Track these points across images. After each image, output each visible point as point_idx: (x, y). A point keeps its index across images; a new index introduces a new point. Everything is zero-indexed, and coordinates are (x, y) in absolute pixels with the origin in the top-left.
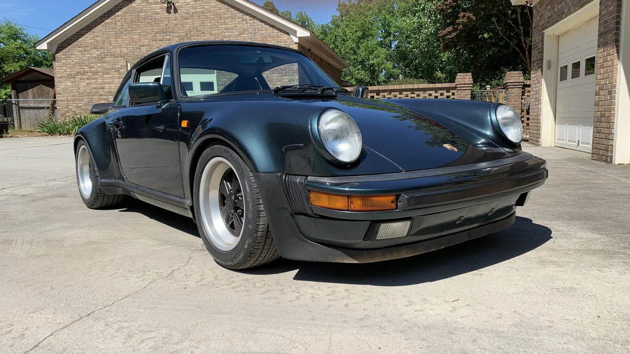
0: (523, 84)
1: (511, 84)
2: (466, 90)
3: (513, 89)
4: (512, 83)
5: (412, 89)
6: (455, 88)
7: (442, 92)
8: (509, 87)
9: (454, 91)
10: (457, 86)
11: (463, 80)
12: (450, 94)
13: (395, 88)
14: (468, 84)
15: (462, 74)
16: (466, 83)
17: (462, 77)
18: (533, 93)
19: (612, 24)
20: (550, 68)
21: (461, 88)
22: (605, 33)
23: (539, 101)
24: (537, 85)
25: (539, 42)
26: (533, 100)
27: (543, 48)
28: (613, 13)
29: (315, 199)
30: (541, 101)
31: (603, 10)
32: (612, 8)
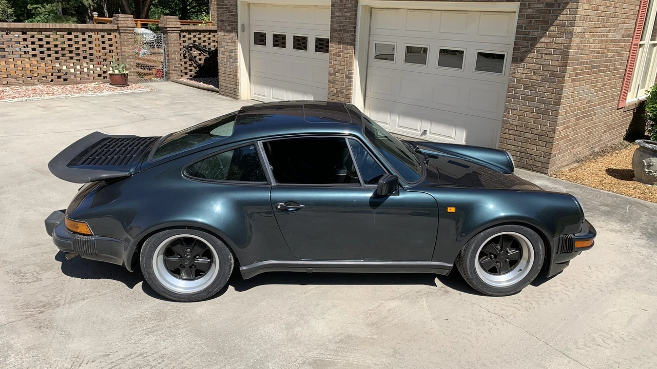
0: (180, 29)
1: (170, 29)
2: (129, 33)
3: (172, 34)
5: (68, 29)
6: (117, 30)
7: (103, 33)
8: (168, 32)
9: (116, 34)
10: (120, 29)
11: (126, 22)
12: (112, 37)
13: (48, 27)
14: (131, 27)
15: (123, 16)
16: (129, 26)
17: (124, 19)
18: (223, 50)
19: (349, 27)
20: (244, 31)
21: (124, 31)
22: (340, 31)
23: (235, 60)
24: (231, 44)
25: (231, 5)
26: (225, 56)
27: (237, 12)
28: (350, 18)
29: (578, 244)
30: (239, 60)
31: (337, 12)
32: (348, 14)
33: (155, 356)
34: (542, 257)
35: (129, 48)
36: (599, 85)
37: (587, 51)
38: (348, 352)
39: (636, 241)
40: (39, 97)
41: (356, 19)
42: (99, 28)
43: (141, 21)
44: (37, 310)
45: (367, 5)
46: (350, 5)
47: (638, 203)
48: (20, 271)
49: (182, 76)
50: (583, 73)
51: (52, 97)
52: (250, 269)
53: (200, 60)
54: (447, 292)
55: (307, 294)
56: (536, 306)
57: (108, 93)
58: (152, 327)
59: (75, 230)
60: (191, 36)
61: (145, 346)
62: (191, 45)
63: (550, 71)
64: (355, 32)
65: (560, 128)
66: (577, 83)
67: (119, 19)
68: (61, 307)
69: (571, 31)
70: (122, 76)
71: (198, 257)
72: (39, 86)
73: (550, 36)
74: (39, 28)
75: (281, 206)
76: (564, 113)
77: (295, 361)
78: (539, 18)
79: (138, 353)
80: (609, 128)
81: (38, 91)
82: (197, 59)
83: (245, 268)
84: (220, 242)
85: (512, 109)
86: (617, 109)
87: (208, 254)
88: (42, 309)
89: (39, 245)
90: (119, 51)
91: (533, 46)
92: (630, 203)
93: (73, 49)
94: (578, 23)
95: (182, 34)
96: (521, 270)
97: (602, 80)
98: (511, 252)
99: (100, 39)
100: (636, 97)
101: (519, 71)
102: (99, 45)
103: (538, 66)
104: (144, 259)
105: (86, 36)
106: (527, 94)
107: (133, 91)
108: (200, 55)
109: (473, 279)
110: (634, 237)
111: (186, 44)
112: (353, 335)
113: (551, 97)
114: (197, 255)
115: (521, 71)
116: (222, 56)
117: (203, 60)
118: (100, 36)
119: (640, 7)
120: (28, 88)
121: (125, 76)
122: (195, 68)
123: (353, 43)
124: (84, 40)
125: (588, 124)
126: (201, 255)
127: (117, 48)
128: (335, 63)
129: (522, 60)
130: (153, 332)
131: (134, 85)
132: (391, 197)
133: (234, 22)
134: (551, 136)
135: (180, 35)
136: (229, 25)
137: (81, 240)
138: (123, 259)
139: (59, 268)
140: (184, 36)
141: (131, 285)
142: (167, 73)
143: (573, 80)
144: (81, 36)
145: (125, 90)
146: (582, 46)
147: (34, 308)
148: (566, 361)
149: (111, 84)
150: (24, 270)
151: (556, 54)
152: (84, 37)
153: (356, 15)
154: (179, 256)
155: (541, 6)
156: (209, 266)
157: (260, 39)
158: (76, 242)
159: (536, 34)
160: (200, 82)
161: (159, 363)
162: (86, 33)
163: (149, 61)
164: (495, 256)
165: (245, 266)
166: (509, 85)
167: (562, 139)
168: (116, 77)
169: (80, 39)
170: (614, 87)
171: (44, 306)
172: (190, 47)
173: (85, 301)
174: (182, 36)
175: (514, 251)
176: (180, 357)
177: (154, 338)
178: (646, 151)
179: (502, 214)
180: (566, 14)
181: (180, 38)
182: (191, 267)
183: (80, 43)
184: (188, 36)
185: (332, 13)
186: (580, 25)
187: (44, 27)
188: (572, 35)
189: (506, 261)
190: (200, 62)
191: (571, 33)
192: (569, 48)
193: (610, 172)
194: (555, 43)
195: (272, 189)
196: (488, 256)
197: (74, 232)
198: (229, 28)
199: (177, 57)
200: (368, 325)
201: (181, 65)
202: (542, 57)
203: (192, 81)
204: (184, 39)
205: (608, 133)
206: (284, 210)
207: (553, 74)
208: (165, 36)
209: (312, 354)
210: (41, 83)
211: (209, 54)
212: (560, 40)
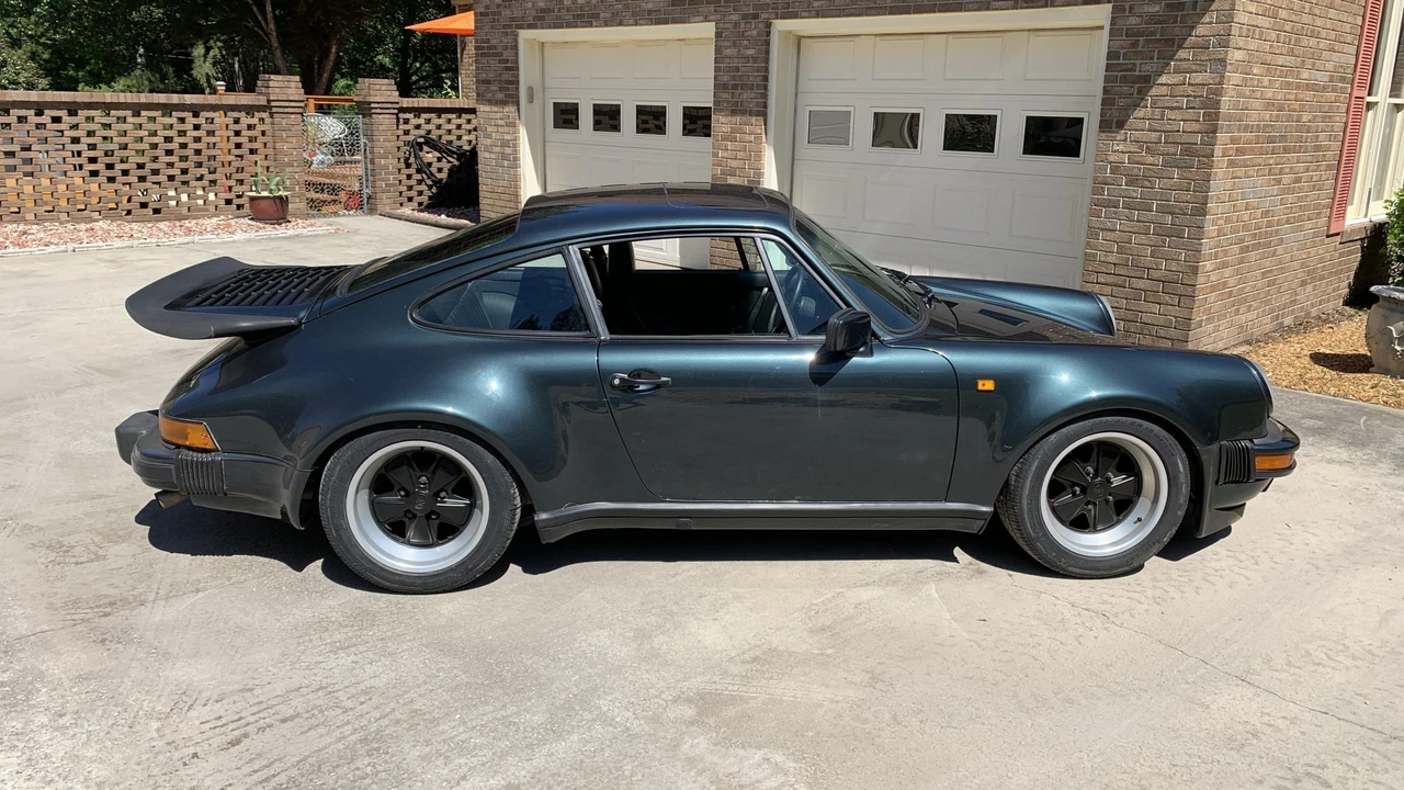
0: (397, 106)
1: (376, 105)
2: (292, 113)
3: (380, 117)
4: (378, 103)
5: (165, 105)
6: (266, 108)
7: (236, 114)
8: (373, 111)
9: (265, 115)
10: (273, 104)
11: (285, 90)
12: (255, 121)
13: (122, 100)
14: (294, 101)
15: (280, 77)
16: (292, 98)
17: (282, 84)
18: (489, 142)
19: (755, 78)
20: (532, 102)
21: (281, 110)
22: (735, 87)
23: (515, 162)
24: (506, 129)
25: (506, 48)
26: (493, 156)
27: (517, 62)
28: (755, 59)
29: (1261, 463)
30: (521, 162)
31: (729, 47)
32: (750, 52)
33: (353, 690)
34: (1185, 489)
35: (290, 145)
36: (1286, 179)
37: (1257, 104)
38: (771, 678)
39: (1384, 479)
40: (101, 243)
41: (767, 61)
42: (230, 103)
43: (316, 99)
44: (96, 610)
45: (790, 32)
46: (755, 32)
47: (1383, 412)
48: (59, 542)
49: (401, 204)
50: (1252, 149)
51: (129, 243)
52: (557, 518)
53: (440, 170)
54: (980, 572)
55: (679, 578)
56: (1177, 596)
57: (247, 236)
58: (345, 640)
59: (180, 442)
60: (421, 121)
61: (330, 673)
62: (422, 140)
63: (1181, 144)
64: (766, 88)
65: (1208, 265)
66: (1240, 171)
67: (271, 84)
68: (149, 605)
69: (1222, 56)
70: (278, 201)
71: (443, 494)
72: (101, 223)
73: (1177, 71)
74: (104, 103)
75: (622, 379)
76: (1215, 234)
77: (656, 697)
78: (1153, 34)
79: (316, 685)
80: (1312, 276)
81: (100, 233)
82: (434, 169)
83: (544, 516)
84: (490, 458)
85: (1102, 230)
86: (1328, 236)
87: (466, 488)
88: (108, 610)
89: (100, 497)
90: (270, 151)
91: (1143, 93)
92: (1366, 413)
93: (174, 146)
94: (1236, 40)
95: (402, 116)
96: (1139, 520)
97: (1291, 168)
98: (1117, 481)
99: (231, 127)
100: (1366, 216)
101: (1116, 148)
102: (228, 137)
103: (1155, 135)
104: (329, 496)
105: (201, 120)
106: (1135, 195)
107: (299, 231)
108: (439, 160)
109: (1038, 539)
110: (1380, 471)
111: (410, 138)
112: (781, 648)
113: (1184, 198)
114: (442, 490)
115: (1120, 147)
116: (487, 155)
117: (446, 170)
118: (230, 121)
119: (1364, 20)
120: (77, 226)
121: (283, 201)
122: (430, 187)
123: (762, 112)
124: (197, 127)
125: (1267, 262)
126: (449, 491)
127: (265, 144)
128: (725, 155)
129: (1121, 125)
130: (348, 647)
131: (299, 221)
132: (855, 359)
133: (511, 83)
134: (1189, 283)
135: (398, 119)
136: (501, 89)
137: (192, 461)
138: (282, 502)
139: (143, 538)
140: (406, 121)
141: (298, 564)
142: (369, 198)
143: (1232, 164)
144: (191, 120)
145: (281, 231)
146: (1247, 91)
147: (91, 608)
148: (1249, 692)
149: (252, 219)
150: (67, 541)
151: (1193, 108)
152: (196, 121)
153: (767, 52)
154: (403, 493)
155: (1157, 8)
156: (467, 515)
157: (566, 116)
158: (183, 466)
159: (1147, 67)
160: (439, 215)
161: (362, 703)
162: (202, 114)
163: (332, 176)
164: (1084, 490)
165: (545, 511)
166: (1095, 178)
167: (1213, 289)
168: (263, 203)
169: (188, 126)
170: (1317, 187)
171: (112, 604)
172: (418, 144)
173: (201, 595)
174: (401, 121)
175: (1124, 479)
176: (406, 692)
177: (350, 660)
178: (1394, 306)
179: (1094, 394)
180: (1210, 23)
181: (398, 125)
182: (428, 517)
183: (188, 133)
184: (414, 121)
185: (718, 50)
186: (1241, 44)
187: (115, 100)
188: (1225, 66)
189: (1107, 501)
190: (439, 176)
191: (1223, 61)
192: (1219, 92)
193: (1318, 358)
194: (1189, 84)
195: (600, 346)
196: (1069, 490)
197: (178, 446)
198: (500, 96)
199: (391, 163)
200: (813, 632)
201: (400, 181)
202: (1163, 115)
203: (422, 214)
204: (406, 127)
205: (1309, 288)
206: (628, 387)
207: (1189, 150)
208: (367, 120)
209: (696, 683)
210: (105, 218)
211: (458, 160)
212: (1198, 78)
